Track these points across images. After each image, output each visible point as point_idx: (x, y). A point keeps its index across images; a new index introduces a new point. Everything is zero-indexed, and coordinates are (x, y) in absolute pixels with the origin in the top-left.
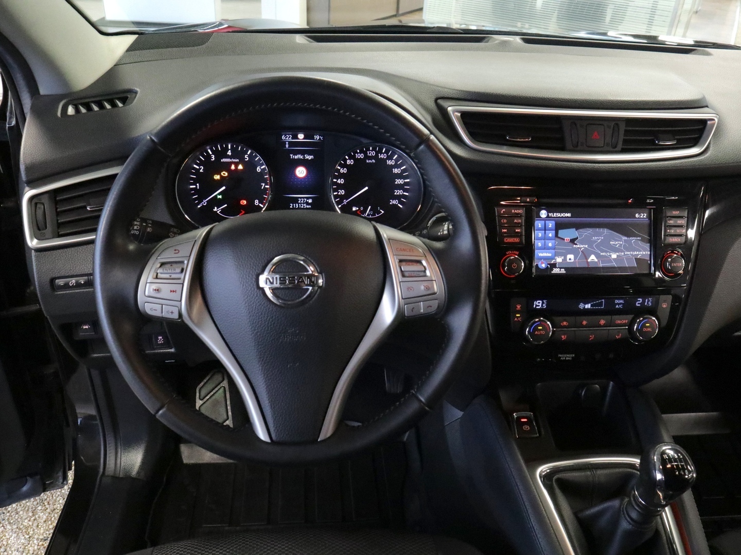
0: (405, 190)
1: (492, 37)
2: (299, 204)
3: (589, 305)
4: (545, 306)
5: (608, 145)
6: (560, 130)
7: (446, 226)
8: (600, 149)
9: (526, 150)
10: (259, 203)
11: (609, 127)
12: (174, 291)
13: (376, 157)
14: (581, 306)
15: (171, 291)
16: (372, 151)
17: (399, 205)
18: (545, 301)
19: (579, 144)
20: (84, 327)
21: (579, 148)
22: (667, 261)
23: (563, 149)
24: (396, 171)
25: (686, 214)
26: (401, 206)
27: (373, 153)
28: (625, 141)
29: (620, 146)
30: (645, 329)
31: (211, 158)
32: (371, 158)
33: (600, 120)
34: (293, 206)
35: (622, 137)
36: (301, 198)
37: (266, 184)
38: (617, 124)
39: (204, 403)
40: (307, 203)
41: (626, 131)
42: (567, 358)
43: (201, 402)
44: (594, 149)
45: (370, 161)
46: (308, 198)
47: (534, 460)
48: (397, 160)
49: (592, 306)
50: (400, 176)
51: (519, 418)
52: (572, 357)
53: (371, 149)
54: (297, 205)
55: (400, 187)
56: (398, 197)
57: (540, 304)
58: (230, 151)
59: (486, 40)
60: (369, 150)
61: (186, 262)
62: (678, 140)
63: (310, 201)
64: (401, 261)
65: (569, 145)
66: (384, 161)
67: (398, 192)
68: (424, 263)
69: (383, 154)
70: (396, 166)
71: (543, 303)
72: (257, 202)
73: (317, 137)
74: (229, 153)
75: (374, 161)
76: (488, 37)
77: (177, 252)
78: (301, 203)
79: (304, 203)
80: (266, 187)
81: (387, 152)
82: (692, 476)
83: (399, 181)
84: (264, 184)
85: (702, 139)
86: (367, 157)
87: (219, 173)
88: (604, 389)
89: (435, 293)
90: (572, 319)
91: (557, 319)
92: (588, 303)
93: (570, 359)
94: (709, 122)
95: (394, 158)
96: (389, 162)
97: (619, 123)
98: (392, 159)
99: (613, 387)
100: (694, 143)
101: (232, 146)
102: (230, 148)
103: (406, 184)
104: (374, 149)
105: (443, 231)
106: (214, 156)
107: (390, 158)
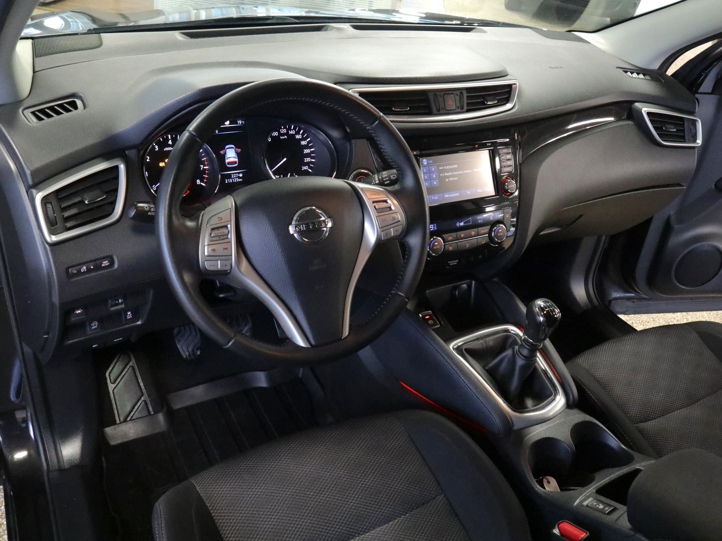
0: (312, 158)
1: (328, 26)
2: (232, 179)
3: (463, 223)
4: (436, 229)
5: (458, 108)
6: (427, 100)
7: (376, 177)
8: (453, 111)
9: (406, 116)
10: (201, 182)
11: (457, 95)
12: (226, 249)
13: (287, 134)
14: (458, 224)
15: (224, 249)
16: (284, 129)
17: (309, 170)
18: (435, 225)
19: (441, 109)
20: (77, 312)
21: (441, 112)
22: (505, 185)
23: (430, 114)
24: (303, 143)
25: (510, 151)
26: (311, 171)
27: (284, 131)
28: (468, 104)
29: (465, 108)
30: (499, 234)
31: (155, 148)
32: (283, 135)
33: (450, 90)
34: (228, 181)
35: (465, 101)
36: (233, 173)
37: (204, 166)
38: (461, 92)
39: (117, 385)
40: (239, 177)
41: (467, 97)
42: (454, 264)
43: (114, 386)
44: (450, 112)
45: (283, 137)
46: (239, 173)
47: (448, 340)
48: (303, 134)
49: (464, 223)
50: (306, 147)
51: (423, 317)
52: (457, 262)
53: (282, 127)
54: (231, 180)
55: (308, 155)
56: (308, 164)
57: (433, 227)
58: (170, 141)
59: (325, 28)
60: (282, 129)
61: (229, 226)
62: (498, 100)
63: (241, 175)
64: (374, 202)
65: (435, 111)
66: (293, 136)
67: (307, 160)
68: (389, 201)
69: (292, 130)
70: (304, 139)
71: (434, 226)
72: (198, 182)
73: (240, 122)
74: (170, 142)
75: (286, 137)
76: (325, 26)
77: (221, 219)
78: (234, 178)
79: (236, 178)
80: (205, 167)
81: (295, 129)
82: (559, 316)
83: (306, 151)
84: (202, 166)
85: (511, 98)
86: (280, 134)
87: (163, 161)
88: (469, 286)
89: (400, 221)
90: (454, 234)
91: (445, 236)
92: (461, 222)
93: (455, 263)
94: (513, 86)
95: (301, 133)
96: (298, 137)
97: (462, 91)
98: (299, 134)
99: (475, 284)
100: (507, 100)
101: (172, 137)
102: (170, 138)
103: (312, 152)
104: (285, 128)
105: (375, 181)
106: (157, 146)
107: (298, 133)
